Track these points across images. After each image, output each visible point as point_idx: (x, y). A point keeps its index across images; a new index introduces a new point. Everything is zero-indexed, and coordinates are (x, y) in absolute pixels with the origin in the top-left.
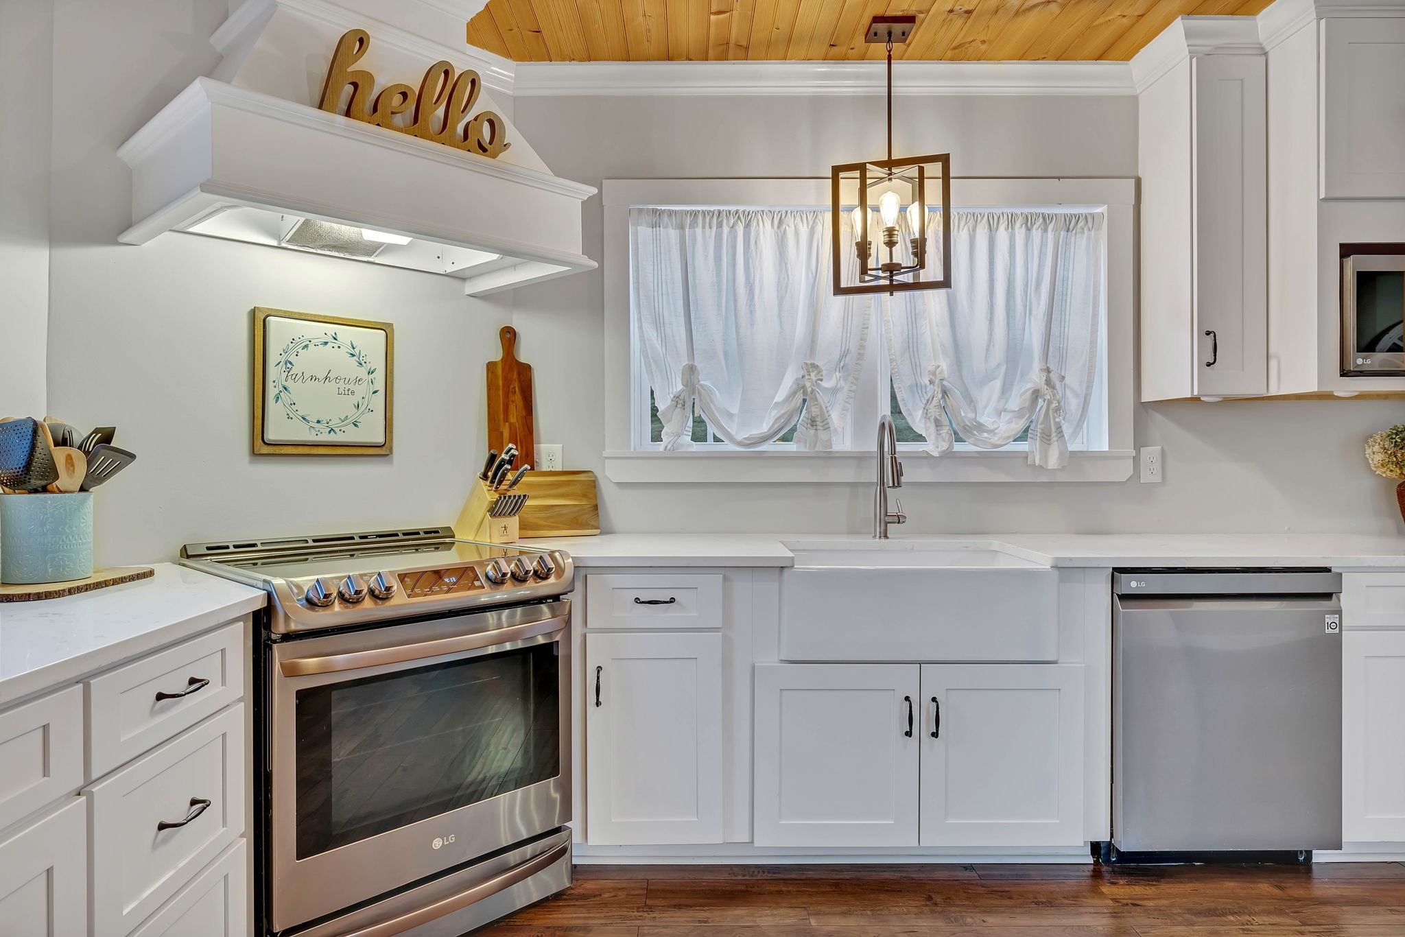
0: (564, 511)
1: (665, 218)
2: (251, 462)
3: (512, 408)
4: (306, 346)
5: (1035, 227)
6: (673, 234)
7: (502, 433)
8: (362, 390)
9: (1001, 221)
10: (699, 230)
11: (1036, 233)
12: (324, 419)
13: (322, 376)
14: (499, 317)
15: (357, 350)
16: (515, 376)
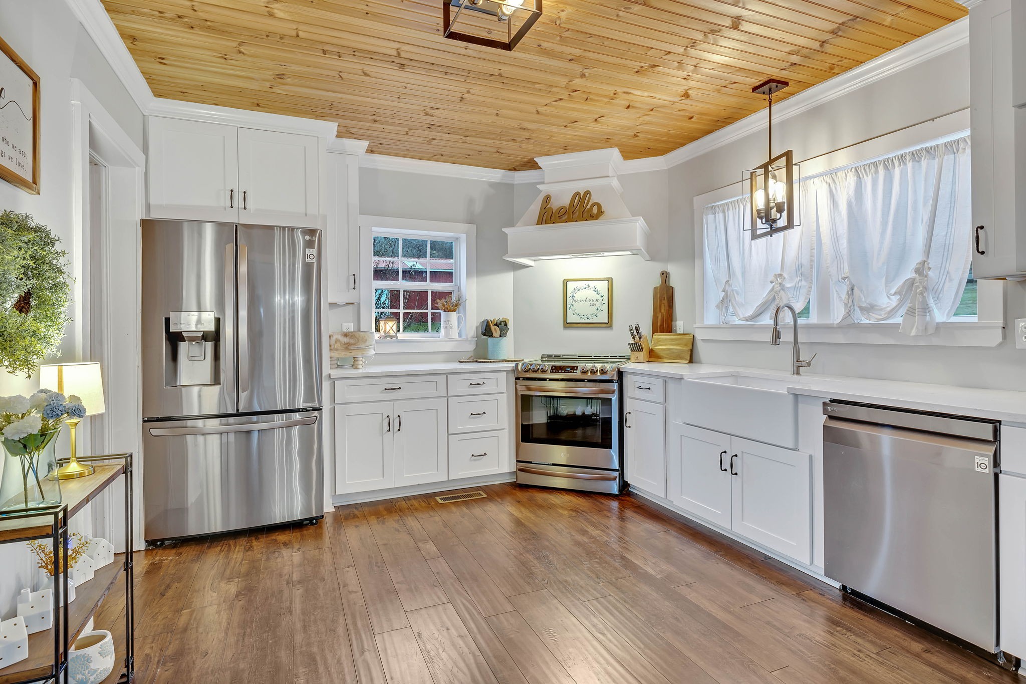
0: (675, 351)
1: (717, 209)
2: (564, 329)
3: (663, 306)
4: (579, 290)
5: (923, 158)
6: (721, 215)
7: (658, 317)
8: (598, 303)
9: (895, 162)
10: (731, 212)
11: (924, 163)
12: (585, 314)
13: (584, 300)
14: (659, 267)
15: (597, 289)
16: (665, 292)
